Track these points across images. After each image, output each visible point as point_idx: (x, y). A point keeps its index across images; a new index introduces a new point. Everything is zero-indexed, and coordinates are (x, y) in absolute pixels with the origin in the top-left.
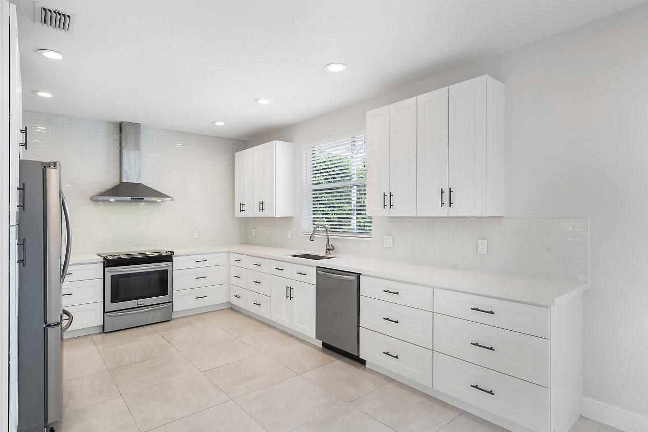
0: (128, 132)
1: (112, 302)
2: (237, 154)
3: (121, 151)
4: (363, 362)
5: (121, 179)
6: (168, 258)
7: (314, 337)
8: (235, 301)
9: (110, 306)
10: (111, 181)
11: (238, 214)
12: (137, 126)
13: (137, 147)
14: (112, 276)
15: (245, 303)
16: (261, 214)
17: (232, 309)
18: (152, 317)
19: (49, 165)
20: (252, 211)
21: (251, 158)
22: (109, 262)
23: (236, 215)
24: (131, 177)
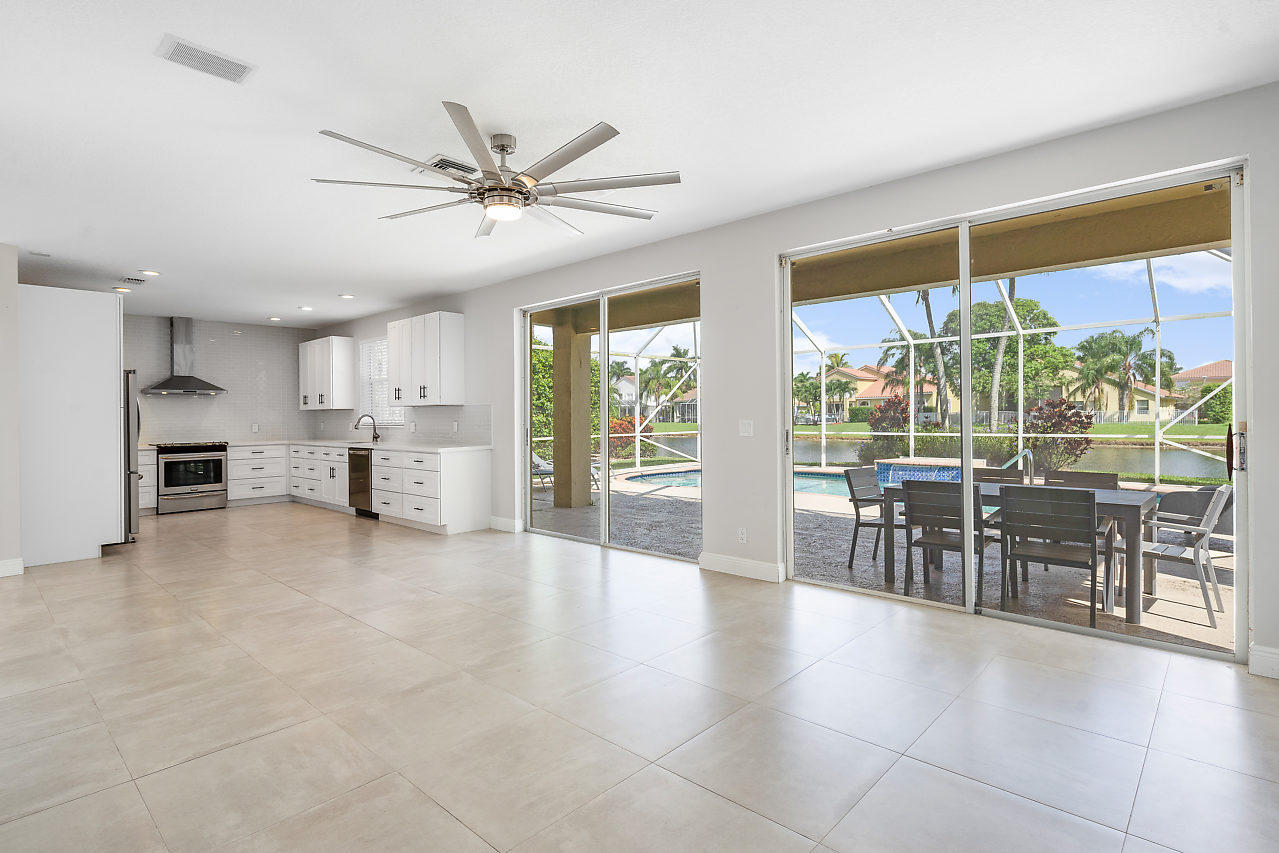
0: (179, 329)
1: (166, 486)
2: (302, 346)
3: (172, 345)
4: (376, 516)
5: (172, 372)
6: (222, 448)
7: (347, 505)
8: (295, 492)
9: (163, 490)
10: (165, 374)
11: (303, 407)
12: (188, 322)
13: (189, 341)
14: (166, 463)
15: (303, 492)
16: (320, 407)
17: (294, 500)
18: (207, 503)
19: (130, 372)
20: (314, 405)
21: (313, 349)
22: (162, 450)
23: (301, 408)
24: (181, 370)
